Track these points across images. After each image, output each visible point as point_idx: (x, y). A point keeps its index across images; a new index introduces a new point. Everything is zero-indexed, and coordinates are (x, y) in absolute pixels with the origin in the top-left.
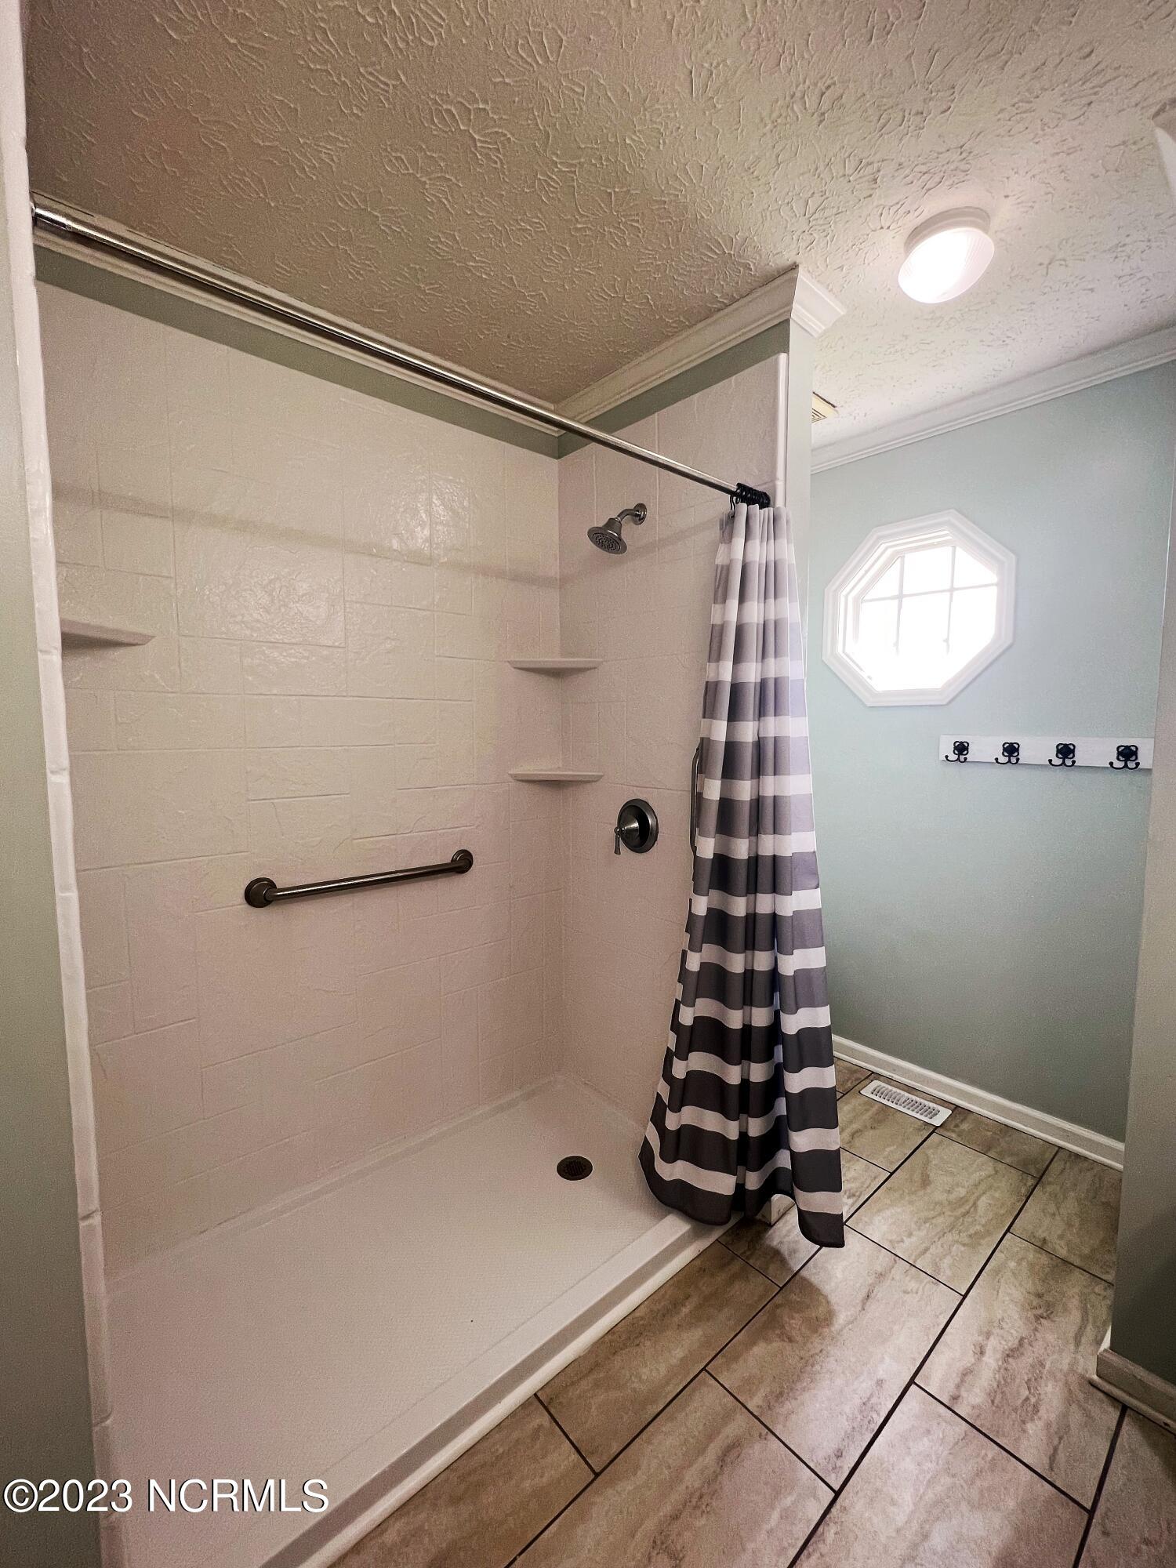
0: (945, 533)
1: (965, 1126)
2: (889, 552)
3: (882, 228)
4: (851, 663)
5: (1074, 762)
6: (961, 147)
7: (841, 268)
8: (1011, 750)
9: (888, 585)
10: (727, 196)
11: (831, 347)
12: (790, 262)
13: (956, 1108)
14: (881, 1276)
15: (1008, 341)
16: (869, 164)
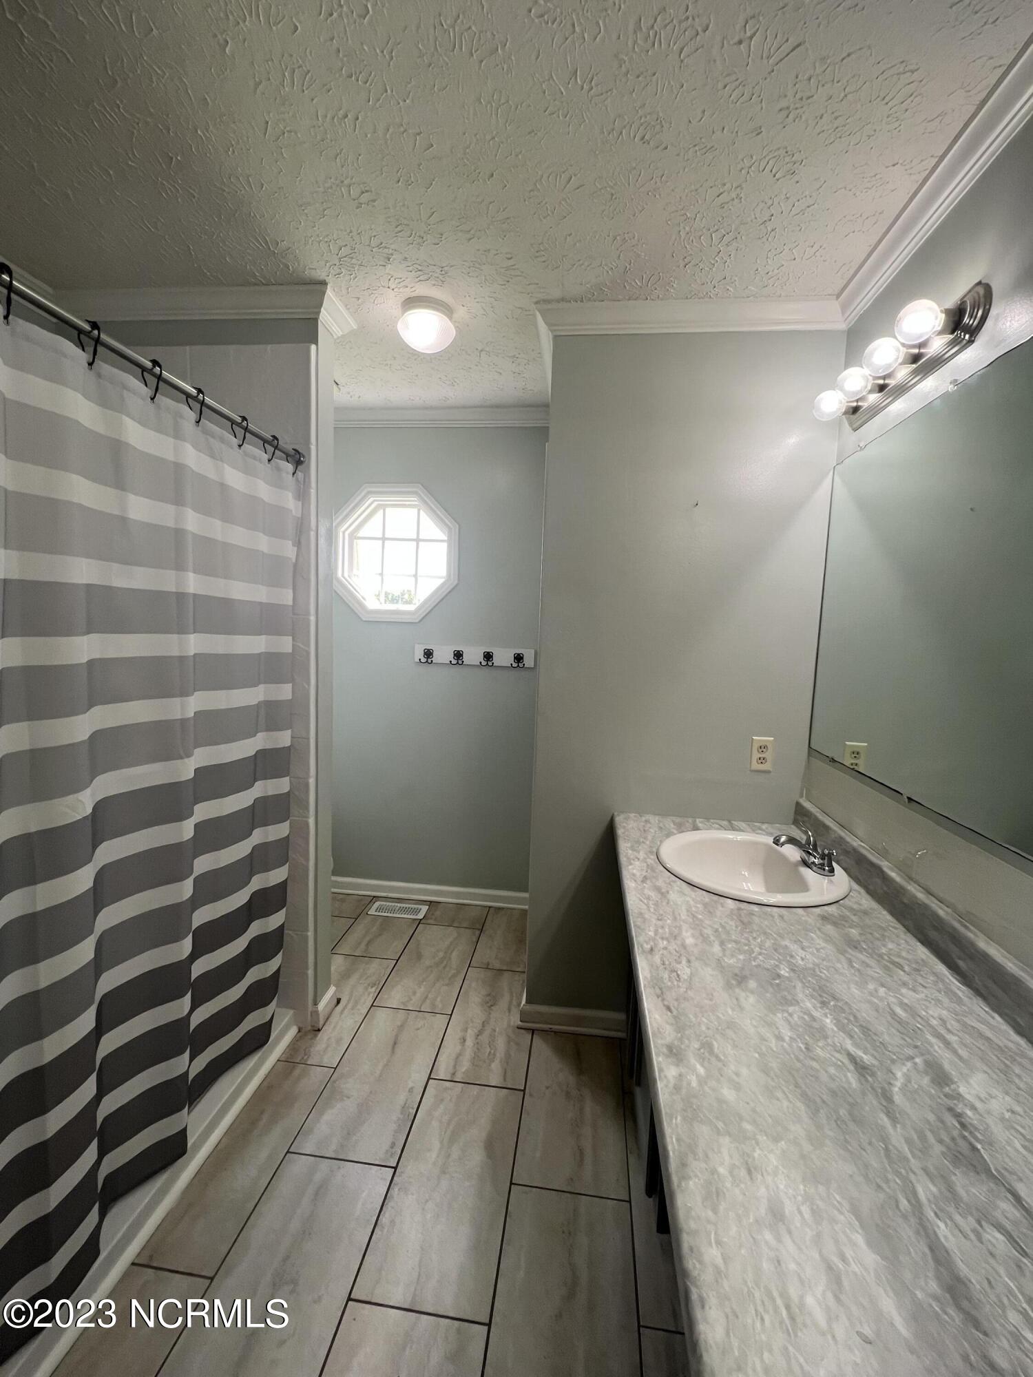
0: (414, 500)
1: (438, 913)
2: (376, 503)
3: (389, 287)
4: (349, 586)
5: (493, 663)
6: (442, 268)
7: (358, 299)
8: (458, 655)
9: (372, 528)
10: (279, 213)
11: (342, 345)
12: (321, 278)
13: (431, 903)
14: (401, 1028)
15: (454, 383)
16: (385, 247)
